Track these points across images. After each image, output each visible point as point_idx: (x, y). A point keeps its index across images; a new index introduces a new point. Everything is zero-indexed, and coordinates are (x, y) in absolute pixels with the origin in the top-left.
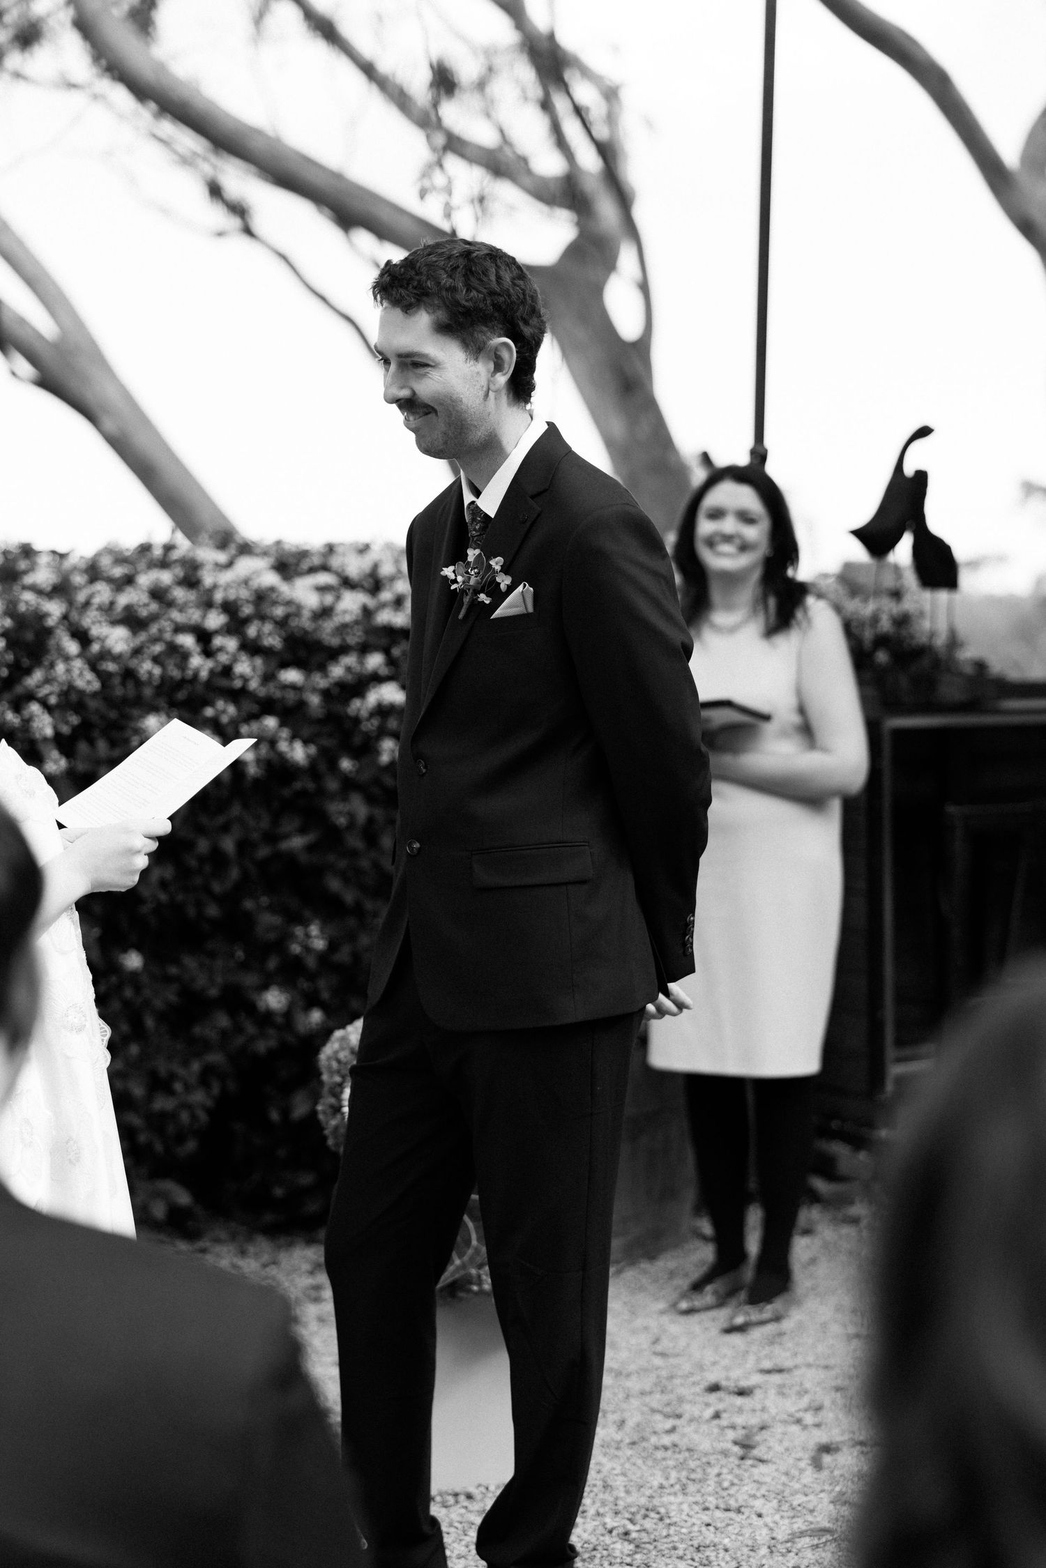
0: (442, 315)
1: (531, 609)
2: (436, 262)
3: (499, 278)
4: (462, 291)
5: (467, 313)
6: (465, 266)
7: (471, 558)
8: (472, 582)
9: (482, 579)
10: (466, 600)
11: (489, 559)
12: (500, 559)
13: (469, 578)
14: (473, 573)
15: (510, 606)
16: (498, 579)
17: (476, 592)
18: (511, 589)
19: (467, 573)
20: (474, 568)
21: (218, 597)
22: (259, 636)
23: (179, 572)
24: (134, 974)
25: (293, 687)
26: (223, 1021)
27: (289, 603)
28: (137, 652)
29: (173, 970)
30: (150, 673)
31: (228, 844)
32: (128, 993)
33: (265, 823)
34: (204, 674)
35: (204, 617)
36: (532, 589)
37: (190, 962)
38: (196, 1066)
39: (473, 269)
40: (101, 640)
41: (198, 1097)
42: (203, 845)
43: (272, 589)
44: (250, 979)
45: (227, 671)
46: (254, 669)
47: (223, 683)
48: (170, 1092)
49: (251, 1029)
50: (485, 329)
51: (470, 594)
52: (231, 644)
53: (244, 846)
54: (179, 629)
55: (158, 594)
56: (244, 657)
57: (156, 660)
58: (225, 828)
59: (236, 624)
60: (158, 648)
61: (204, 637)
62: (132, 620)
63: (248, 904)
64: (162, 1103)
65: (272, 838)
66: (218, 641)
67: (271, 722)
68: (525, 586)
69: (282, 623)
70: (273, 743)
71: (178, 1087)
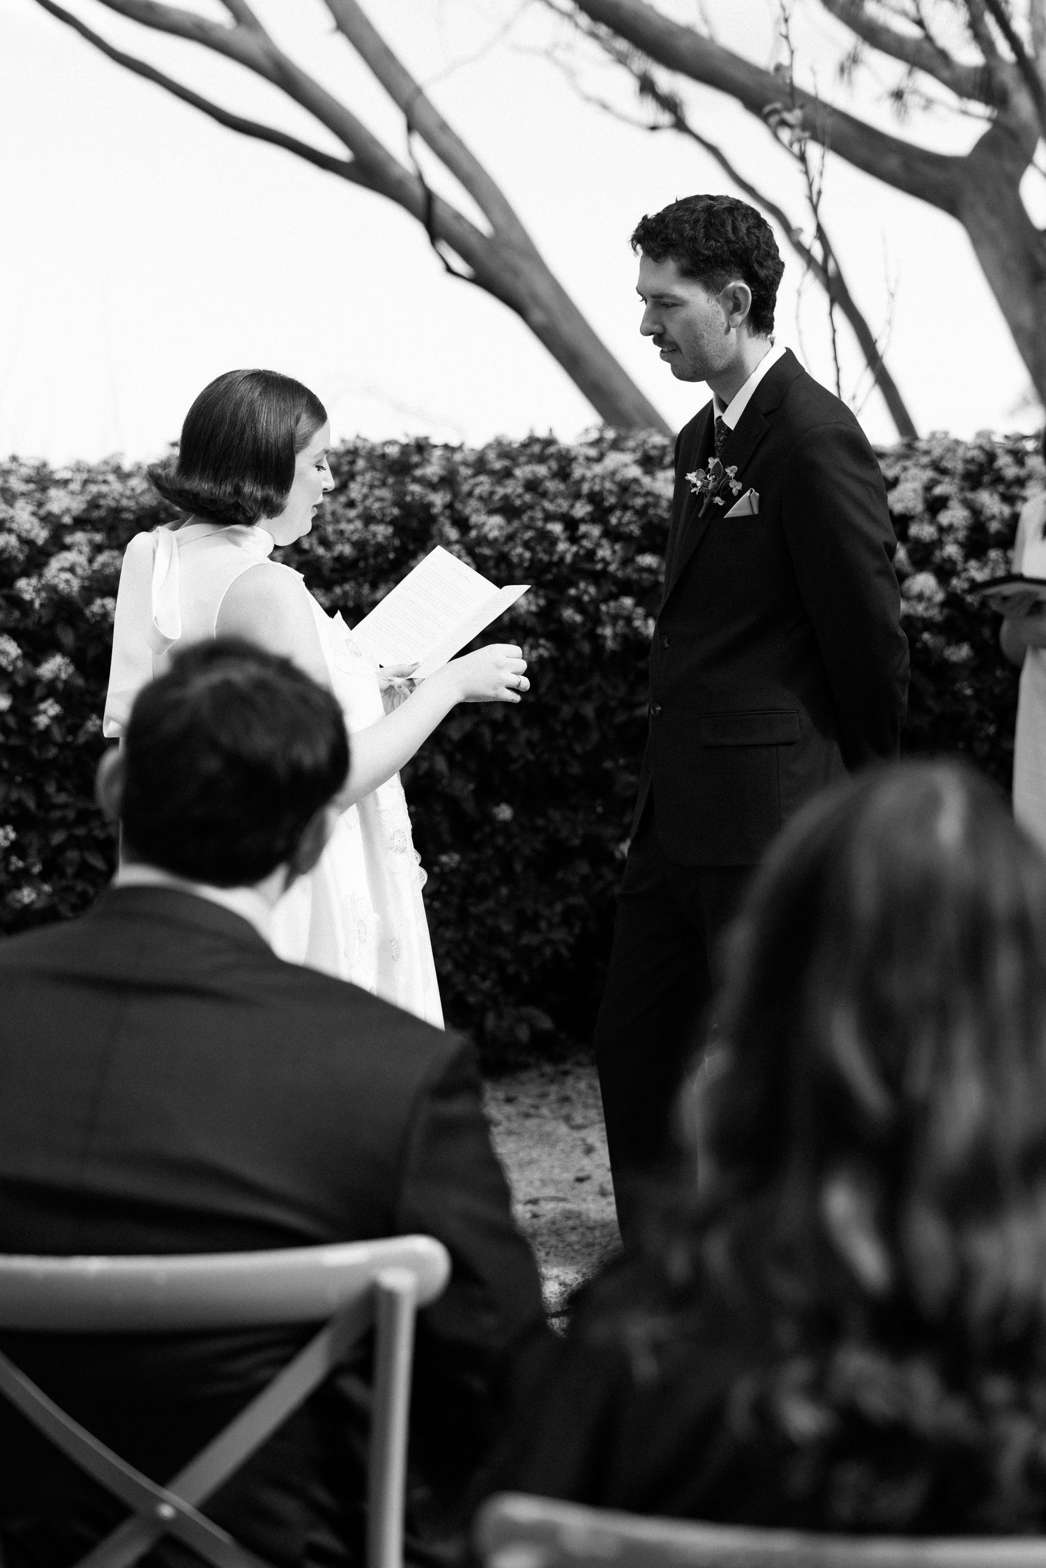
0: (685, 262)
1: (756, 512)
2: (681, 216)
3: (735, 229)
4: (702, 241)
5: (707, 260)
6: (705, 219)
7: (711, 466)
8: (710, 487)
9: (718, 484)
10: (706, 501)
11: (725, 467)
12: (735, 468)
13: (708, 483)
14: (711, 479)
15: (739, 508)
16: (731, 485)
17: (714, 495)
18: (741, 493)
19: (706, 478)
20: (713, 475)
21: (586, 488)
22: (620, 524)
23: (554, 465)
24: (505, 823)
25: (649, 570)
26: (584, 868)
27: (648, 494)
28: (511, 538)
29: (540, 822)
30: (520, 556)
31: (589, 710)
32: (500, 841)
33: (622, 691)
34: (569, 558)
35: (572, 506)
36: (758, 494)
37: (556, 815)
38: (559, 907)
39: (713, 221)
40: (479, 527)
41: (560, 934)
42: (566, 711)
43: (636, 481)
44: (609, 832)
45: (591, 554)
46: (614, 552)
47: (587, 566)
48: (537, 930)
49: (608, 875)
50: (723, 272)
51: (709, 497)
52: (596, 531)
53: (603, 712)
54: (549, 517)
55: (532, 485)
56: (604, 542)
57: (527, 545)
58: (586, 696)
59: (600, 513)
60: (529, 534)
61: (571, 524)
62: (508, 510)
63: (608, 764)
64: (528, 939)
65: (629, 705)
66: (583, 528)
67: (628, 602)
68: (752, 491)
69: (641, 512)
70: (629, 620)
71: (543, 925)
